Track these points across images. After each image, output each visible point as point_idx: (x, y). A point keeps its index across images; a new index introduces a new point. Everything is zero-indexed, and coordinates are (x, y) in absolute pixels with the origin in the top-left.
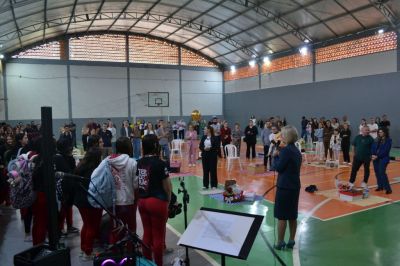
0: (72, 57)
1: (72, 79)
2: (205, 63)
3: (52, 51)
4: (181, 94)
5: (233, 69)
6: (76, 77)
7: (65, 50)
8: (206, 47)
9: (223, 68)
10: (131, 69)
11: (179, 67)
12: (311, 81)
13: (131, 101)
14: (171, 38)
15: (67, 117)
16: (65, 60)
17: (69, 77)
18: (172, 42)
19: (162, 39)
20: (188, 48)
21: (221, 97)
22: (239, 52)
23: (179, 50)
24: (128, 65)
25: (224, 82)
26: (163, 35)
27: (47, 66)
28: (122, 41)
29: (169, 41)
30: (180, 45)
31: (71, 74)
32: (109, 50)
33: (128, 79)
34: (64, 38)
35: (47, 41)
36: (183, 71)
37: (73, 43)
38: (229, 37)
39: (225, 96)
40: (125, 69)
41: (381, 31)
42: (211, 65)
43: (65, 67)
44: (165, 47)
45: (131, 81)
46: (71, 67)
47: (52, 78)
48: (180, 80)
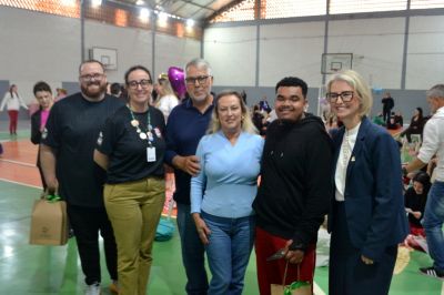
1: (261, 41)
4: (405, 54)
6: (265, 39)
7: (258, 8)
10: (331, 23)
15: (254, 85)
17: (258, 39)
27: (238, 28)
31: (261, 36)
33: (326, 36)
36: (412, 19)
40: (323, 23)
43: (255, 27)
45: (329, 39)
46: (263, 27)
47: (243, 41)
48: (407, 34)
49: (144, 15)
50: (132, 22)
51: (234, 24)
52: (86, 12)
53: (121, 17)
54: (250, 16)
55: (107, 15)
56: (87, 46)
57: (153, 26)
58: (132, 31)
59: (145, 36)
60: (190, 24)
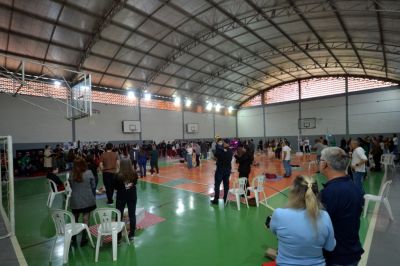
1: (266, 115)
3: (257, 101)
4: (347, 116)
6: (268, 113)
7: (263, 99)
10: (302, 103)
11: (347, 94)
15: (263, 136)
16: (264, 105)
17: (264, 114)
23: (346, 80)
24: (300, 101)
27: (254, 109)
28: (295, 86)
31: (265, 112)
32: (289, 94)
33: (300, 110)
34: (262, 92)
35: (253, 96)
36: (350, 97)
40: (298, 104)
43: (262, 108)
45: (302, 111)
46: (266, 109)
47: (257, 115)
48: (347, 105)
49: (209, 107)
50: (204, 111)
51: (252, 107)
52: (184, 109)
53: (199, 109)
54: (259, 103)
55: (194, 109)
56: (185, 123)
57: (213, 112)
58: (204, 115)
59: (210, 117)
60: (231, 109)
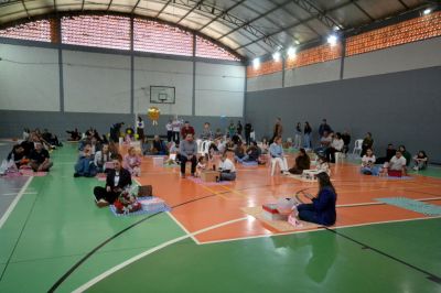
0: (65, 40)
1: (65, 67)
2: (224, 55)
3: (42, 32)
4: (194, 90)
5: (256, 64)
6: (70, 65)
8: (225, 35)
9: (245, 61)
10: (136, 58)
11: (194, 59)
12: (338, 78)
13: (135, 95)
14: (184, 22)
15: (58, 110)
17: (61, 63)
18: (186, 29)
19: (173, 24)
20: (205, 36)
21: (242, 95)
22: (261, 42)
23: (194, 38)
24: (132, 54)
25: (246, 78)
26: (175, 20)
28: (125, 24)
29: (182, 27)
30: (195, 33)
31: (64, 61)
32: (110, 34)
33: (132, 70)
34: (55, 16)
35: (34, 18)
36: (198, 64)
37: (66, 24)
38: (247, 24)
39: (246, 95)
40: (129, 57)
41: (427, 12)
42: (232, 58)
43: (57, 51)
44: (177, 34)
45: (135, 72)
46: (64, 52)
47: (41, 63)
48: (194, 74)
